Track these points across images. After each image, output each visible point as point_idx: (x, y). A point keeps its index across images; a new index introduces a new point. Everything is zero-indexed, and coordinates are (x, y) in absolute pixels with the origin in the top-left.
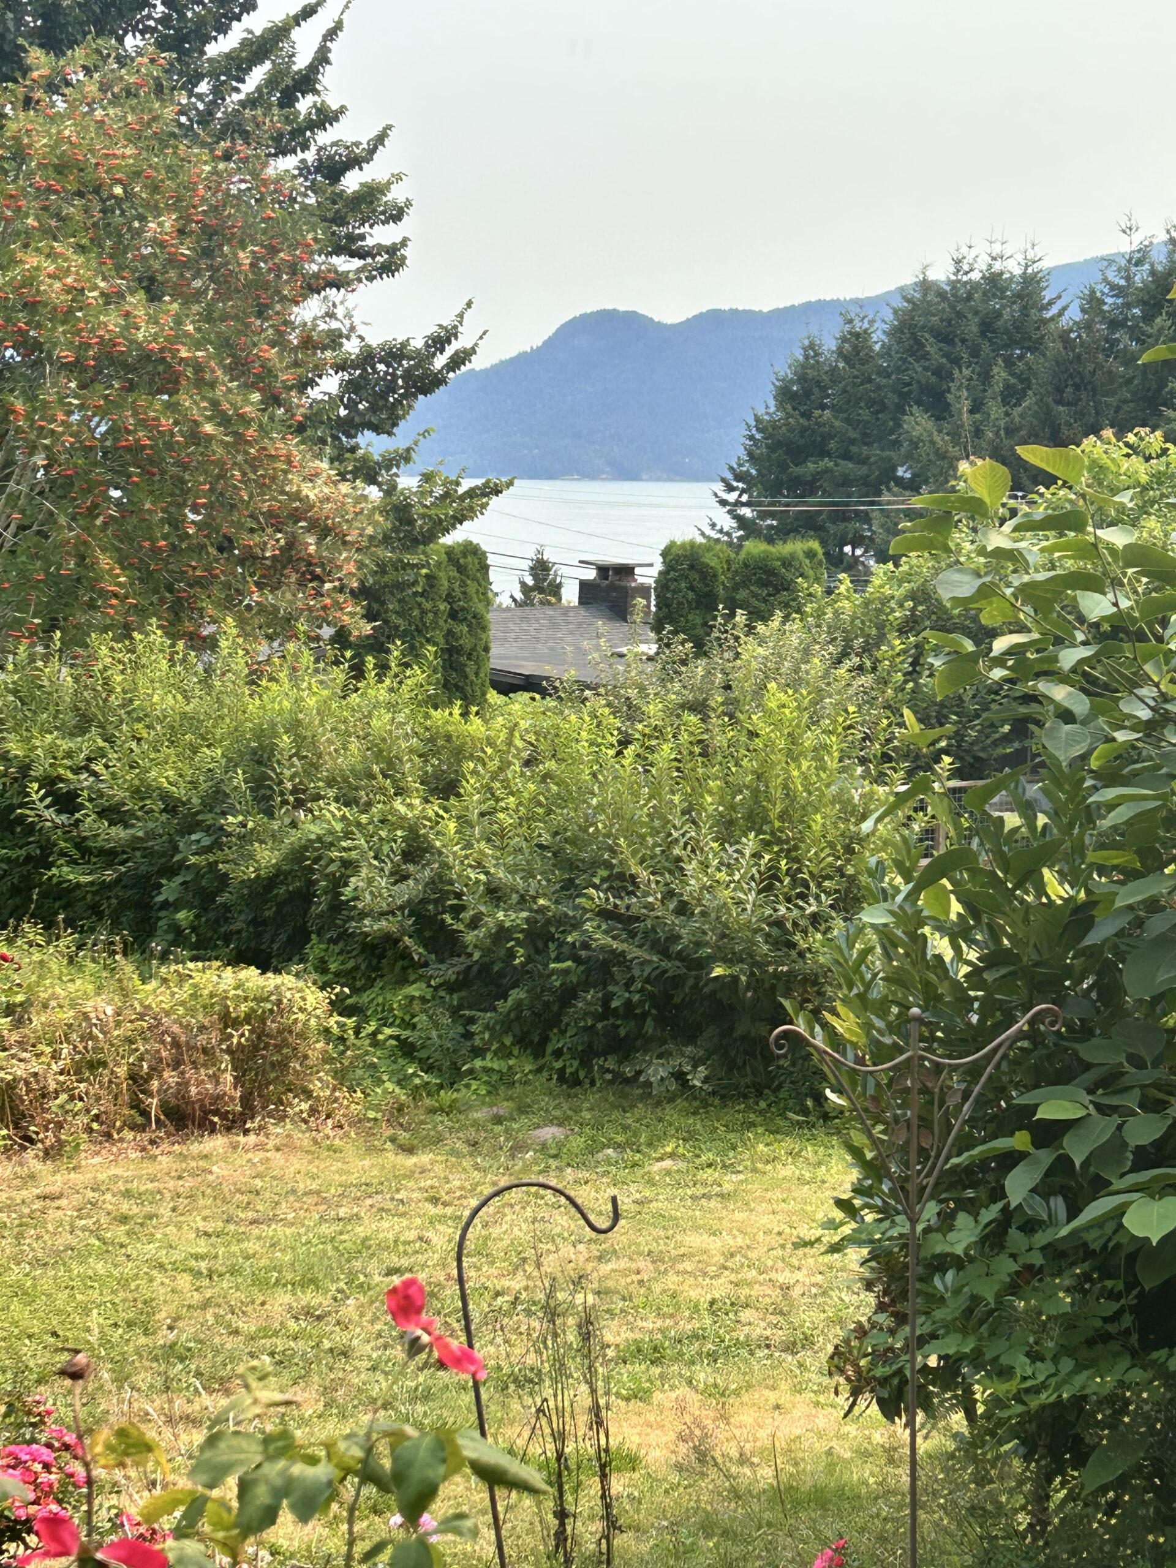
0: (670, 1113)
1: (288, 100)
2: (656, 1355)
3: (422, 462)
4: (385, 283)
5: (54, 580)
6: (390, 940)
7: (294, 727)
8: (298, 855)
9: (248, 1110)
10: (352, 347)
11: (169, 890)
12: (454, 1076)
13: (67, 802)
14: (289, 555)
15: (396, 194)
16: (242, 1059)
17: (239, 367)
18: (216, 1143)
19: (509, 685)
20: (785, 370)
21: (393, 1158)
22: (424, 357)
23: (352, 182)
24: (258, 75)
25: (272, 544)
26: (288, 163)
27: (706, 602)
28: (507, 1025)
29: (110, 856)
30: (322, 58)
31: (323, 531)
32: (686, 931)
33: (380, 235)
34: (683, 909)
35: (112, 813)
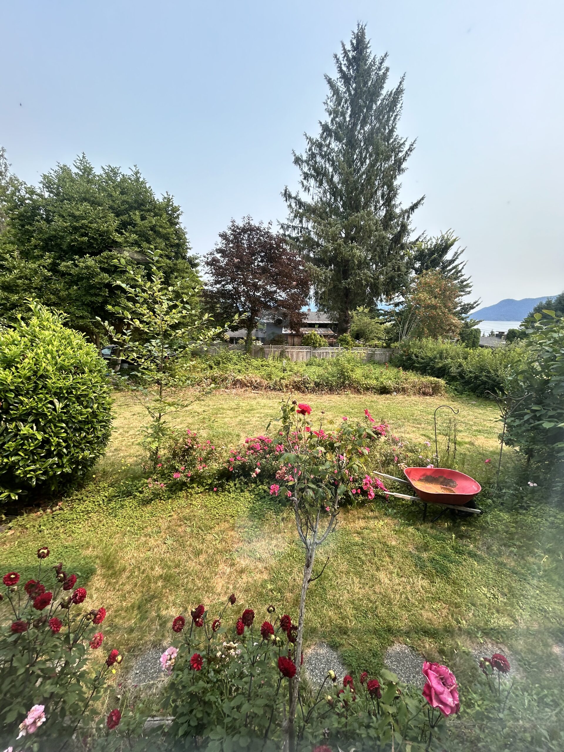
0: (492, 402)
1: (457, 274)
2: (480, 432)
3: (470, 318)
4: (468, 295)
5: (419, 331)
6: (455, 376)
7: (446, 350)
8: (444, 365)
9: (433, 394)
10: (463, 304)
11: (428, 368)
12: (462, 394)
13: (417, 357)
14: (450, 329)
15: (471, 284)
16: (433, 388)
17: (445, 307)
18: (428, 397)
19: (482, 346)
20: (536, 306)
21: (451, 402)
22: (473, 305)
23: (465, 283)
24: (453, 271)
25: (448, 328)
26: (456, 281)
27: (514, 337)
28: (470, 388)
29: (422, 363)
30: (463, 268)
31: (455, 326)
32: (498, 379)
33: (468, 289)
34: (498, 376)
35: (422, 358)
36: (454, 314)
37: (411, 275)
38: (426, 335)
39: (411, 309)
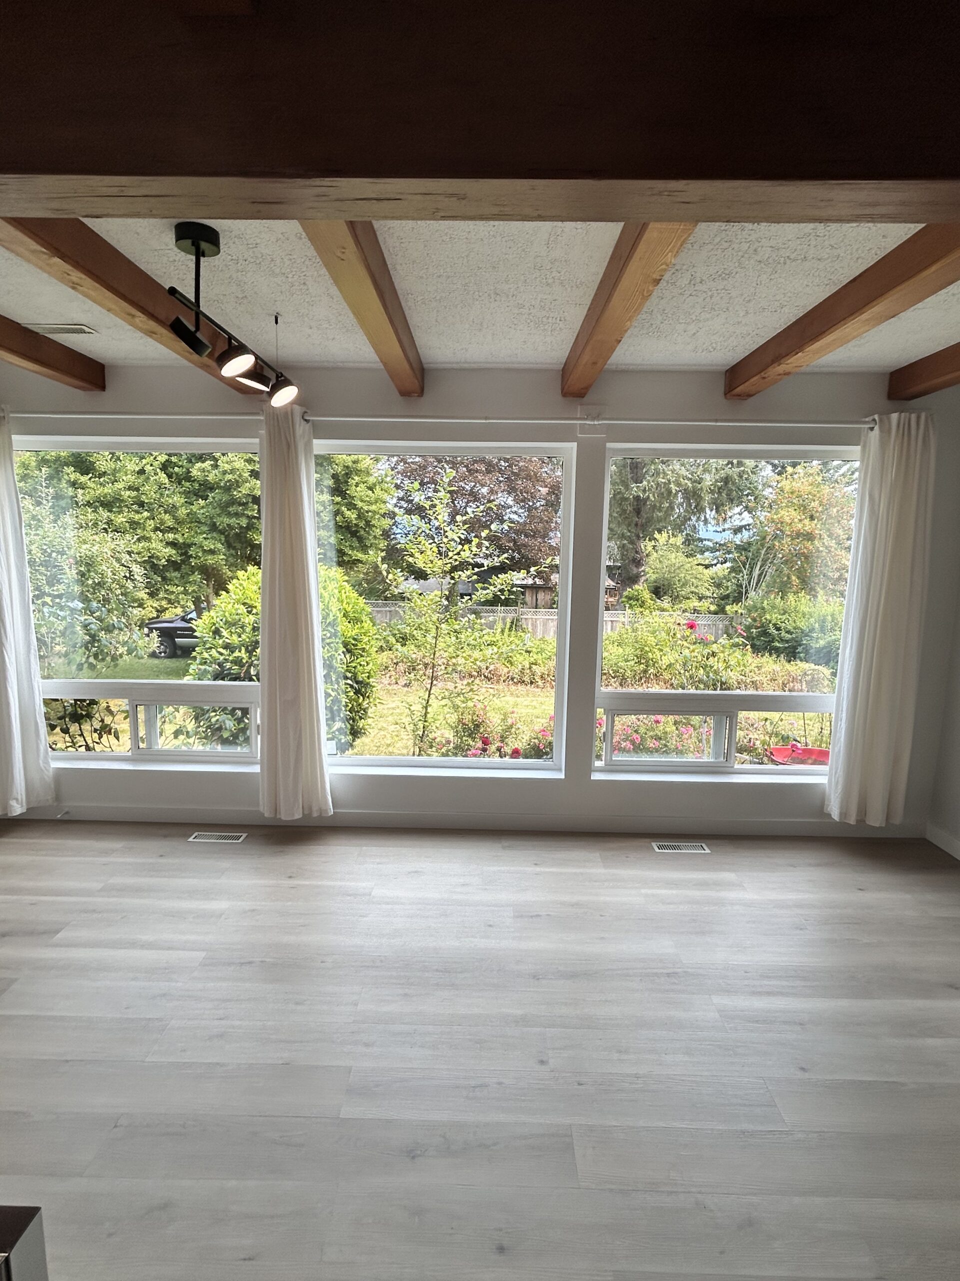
7: (832, 615)
11: (800, 649)
37: (763, 473)
38: (795, 589)
39: (764, 538)
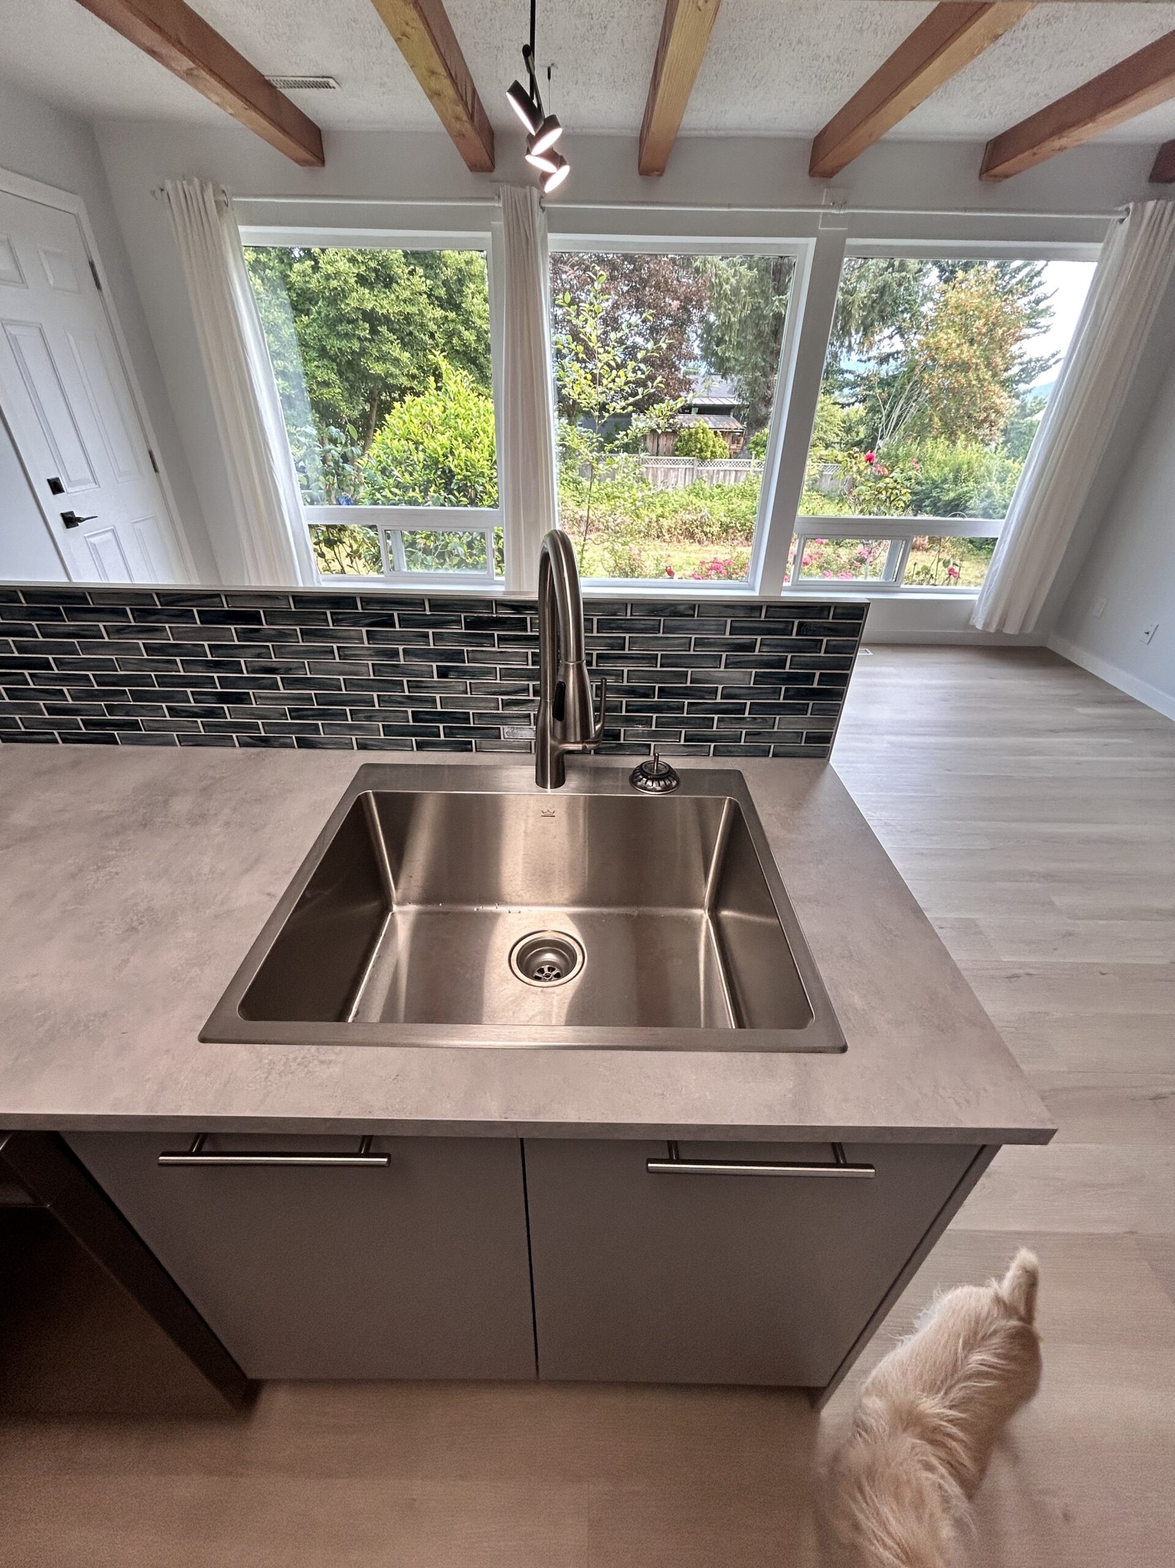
4: (1042, 337)
7: (969, 464)
8: (960, 494)
14: (985, 420)
15: (1052, 310)
17: (988, 365)
25: (983, 416)
26: (1024, 300)
31: (998, 412)
33: (1046, 321)
36: (1003, 384)
37: (926, 282)
38: (934, 433)
39: (913, 370)
